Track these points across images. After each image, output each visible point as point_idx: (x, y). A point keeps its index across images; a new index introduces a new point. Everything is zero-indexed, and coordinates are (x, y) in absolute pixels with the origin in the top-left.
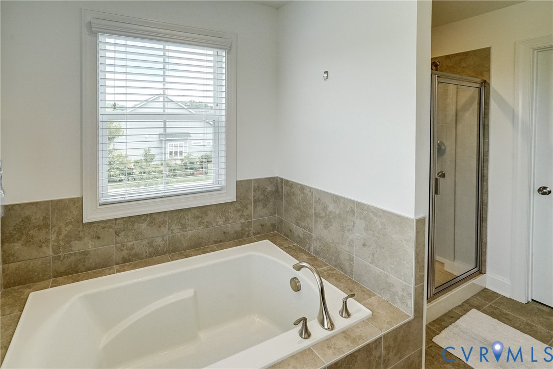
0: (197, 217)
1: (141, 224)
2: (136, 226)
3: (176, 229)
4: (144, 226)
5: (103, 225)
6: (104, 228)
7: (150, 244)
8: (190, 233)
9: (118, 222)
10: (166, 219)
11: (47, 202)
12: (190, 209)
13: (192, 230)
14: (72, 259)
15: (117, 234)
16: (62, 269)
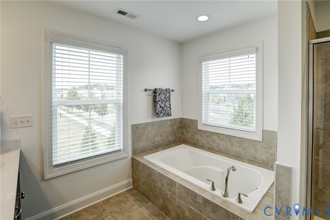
0: (239, 142)
1: (215, 137)
2: (213, 136)
3: (229, 144)
4: (216, 137)
5: (203, 132)
6: (203, 133)
7: (218, 146)
8: (235, 149)
9: (207, 132)
10: (224, 138)
11: (190, 119)
12: (235, 137)
13: (236, 148)
14: (195, 140)
15: (207, 137)
16: (193, 142)
